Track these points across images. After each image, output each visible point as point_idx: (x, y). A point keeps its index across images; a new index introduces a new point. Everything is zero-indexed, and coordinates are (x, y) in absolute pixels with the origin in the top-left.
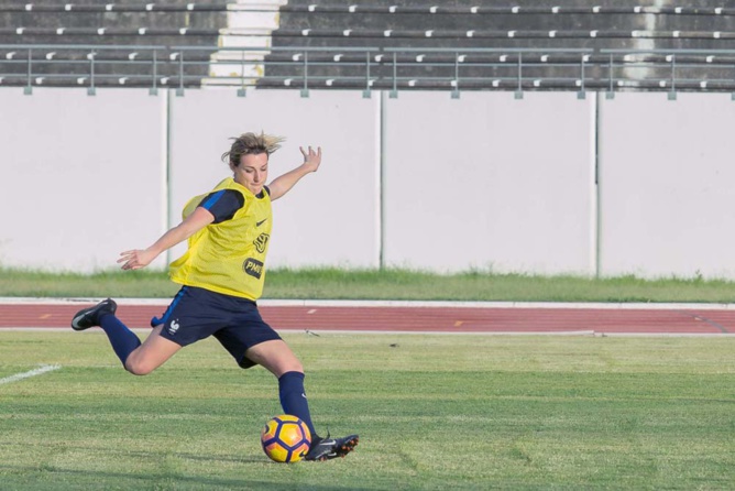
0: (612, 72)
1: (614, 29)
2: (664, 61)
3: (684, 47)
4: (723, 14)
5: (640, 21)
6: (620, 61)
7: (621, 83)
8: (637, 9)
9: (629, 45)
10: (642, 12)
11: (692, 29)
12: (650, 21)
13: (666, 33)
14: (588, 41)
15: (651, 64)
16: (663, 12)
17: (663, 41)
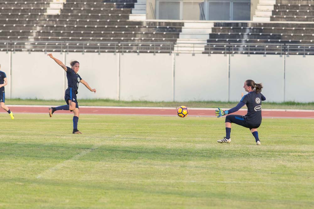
0: (22, 47)
1: (25, 36)
2: (35, 44)
3: (42, 40)
4: (53, 32)
5: (32, 34)
6: (24, 44)
7: (23, 50)
8: (31, 31)
9: (28, 40)
10: (32, 32)
11: (45, 36)
12: (34, 34)
13: (37, 37)
14: (17, 39)
15: (32, 45)
16: (38, 32)
17: (36, 39)
